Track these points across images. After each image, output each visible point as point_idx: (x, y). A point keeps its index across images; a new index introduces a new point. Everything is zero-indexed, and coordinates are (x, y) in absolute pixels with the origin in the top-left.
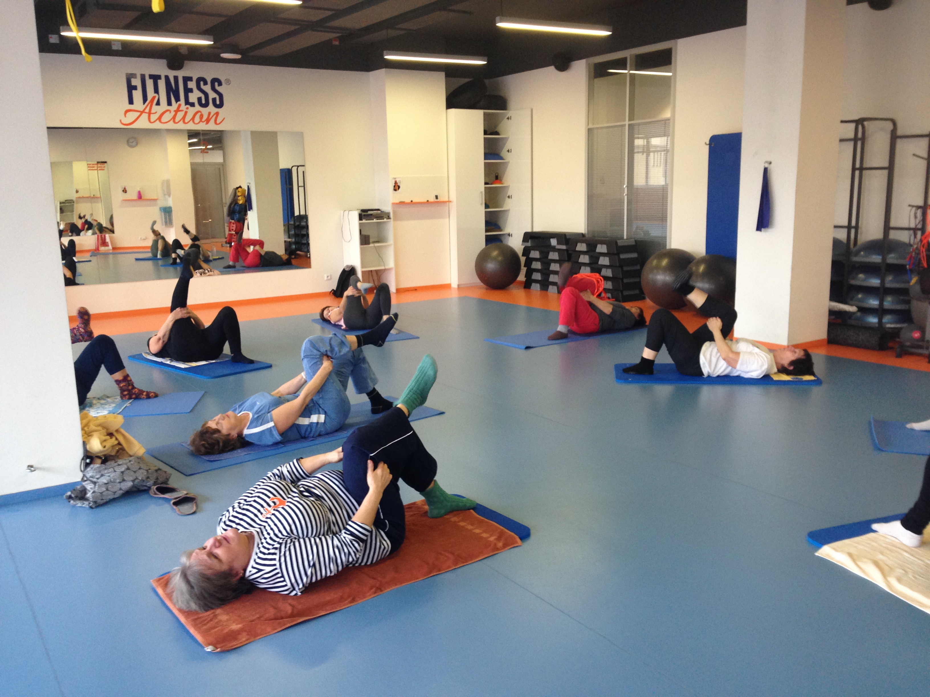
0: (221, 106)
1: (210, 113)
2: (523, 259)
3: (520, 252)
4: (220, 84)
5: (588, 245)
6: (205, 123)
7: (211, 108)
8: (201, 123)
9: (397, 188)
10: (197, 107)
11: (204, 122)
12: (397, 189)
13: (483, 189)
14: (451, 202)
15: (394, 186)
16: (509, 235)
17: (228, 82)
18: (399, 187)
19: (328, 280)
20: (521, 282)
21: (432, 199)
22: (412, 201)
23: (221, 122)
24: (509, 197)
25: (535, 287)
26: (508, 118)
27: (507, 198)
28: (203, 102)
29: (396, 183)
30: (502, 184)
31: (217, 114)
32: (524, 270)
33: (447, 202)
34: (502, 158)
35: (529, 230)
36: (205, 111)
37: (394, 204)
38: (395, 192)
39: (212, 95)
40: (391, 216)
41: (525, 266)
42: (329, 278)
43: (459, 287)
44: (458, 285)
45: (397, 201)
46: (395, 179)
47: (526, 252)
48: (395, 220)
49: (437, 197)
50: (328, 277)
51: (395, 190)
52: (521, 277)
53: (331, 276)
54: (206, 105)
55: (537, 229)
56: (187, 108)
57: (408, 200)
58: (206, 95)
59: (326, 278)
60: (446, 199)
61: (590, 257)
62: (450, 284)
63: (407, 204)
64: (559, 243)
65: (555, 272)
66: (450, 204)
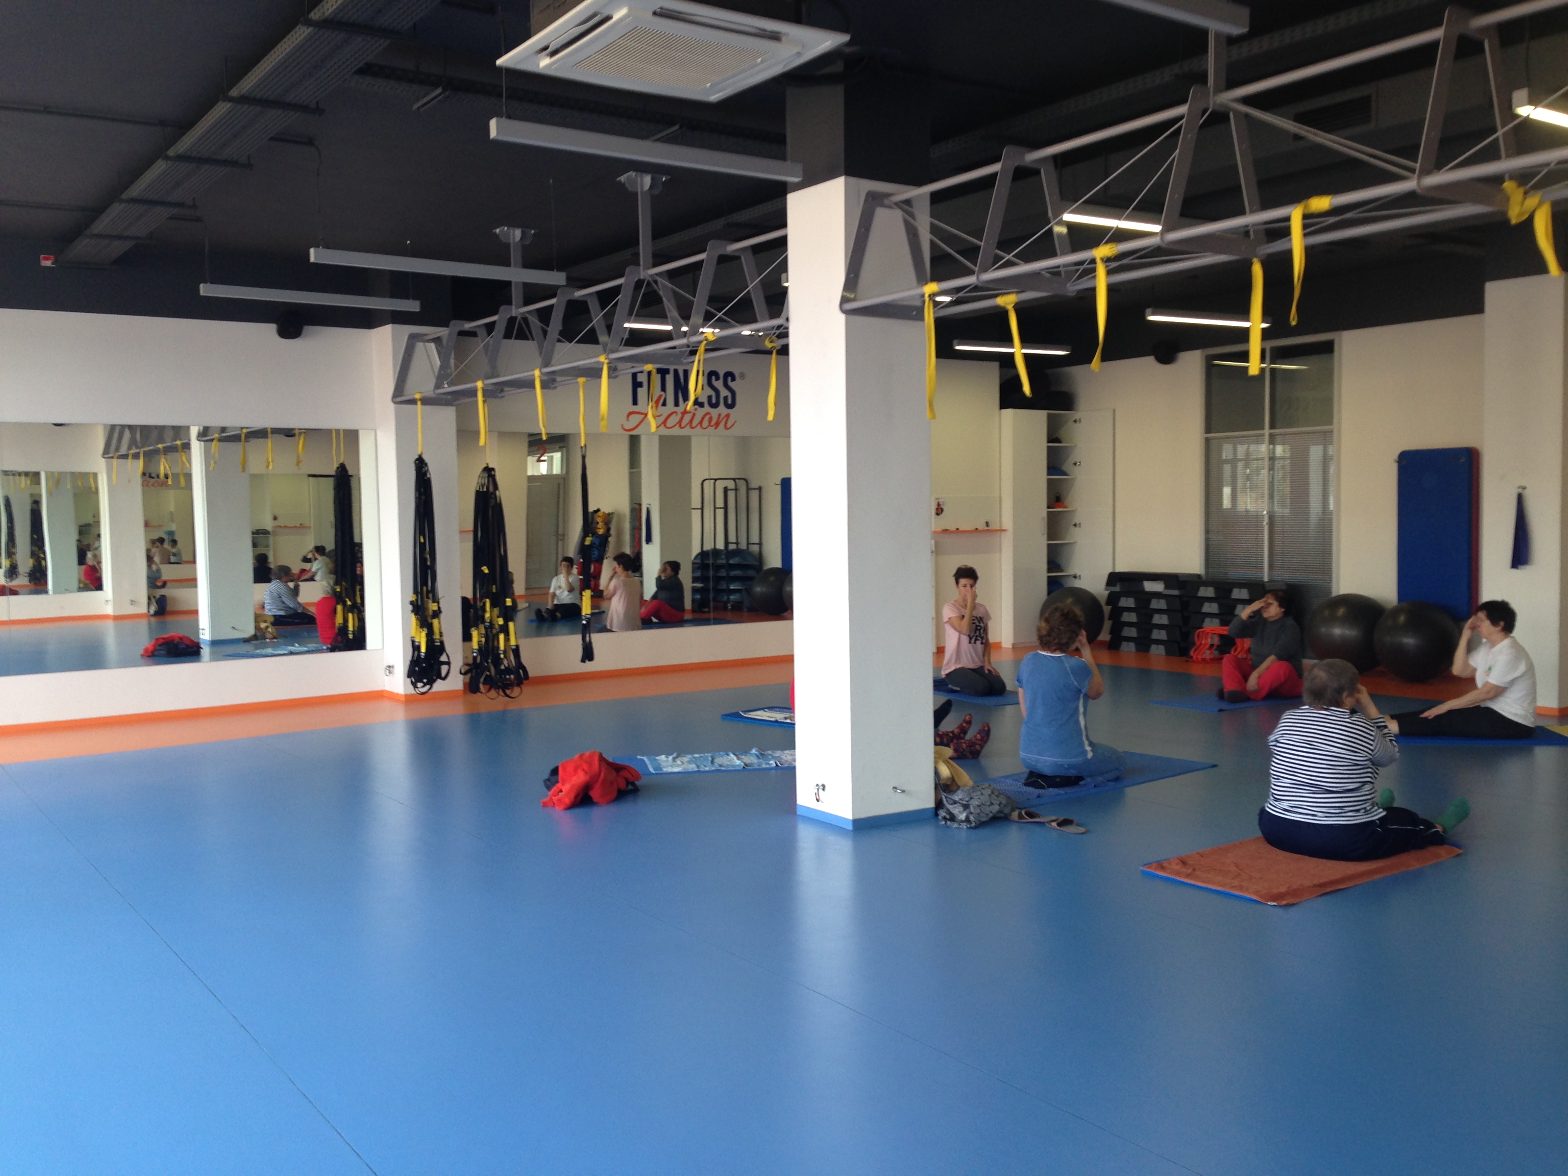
1: (720, 415)
2: (1107, 609)
3: (1103, 601)
4: (733, 379)
5: (1217, 589)
6: (714, 427)
7: (722, 409)
8: (710, 427)
9: (940, 511)
10: (707, 408)
11: (712, 426)
12: (940, 513)
13: (1045, 515)
14: (1004, 530)
15: (937, 509)
16: (1075, 577)
17: (743, 376)
18: (942, 510)
20: (1103, 641)
21: (982, 526)
22: (957, 529)
23: (731, 427)
24: (1075, 525)
25: (1128, 648)
26: (1075, 421)
27: (1072, 527)
28: (714, 401)
29: (939, 505)
30: (1066, 508)
31: (728, 416)
32: (1107, 625)
33: (997, 530)
34: (1066, 474)
35: (1111, 571)
36: (715, 412)
37: (935, 532)
38: (937, 516)
39: (724, 392)
41: (1110, 619)
43: (1015, 647)
44: (1013, 644)
45: (940, 529)
46: (938, 499)
47: (1112, 599)
48: (937, 555)
49: (987, 524)
51: (938, 514)
52: (1105, 634)
54: (714, 406)
55: (1119, 569)
56: (696, 410)
57: (953, 528)
58: (717, 392)
60: (998, 528)
61: (1221, 606)
62: (1000, 643)
63: (952, 532)
64: (1166, 588)
65: (1160, 627)
66: (1003, 533)
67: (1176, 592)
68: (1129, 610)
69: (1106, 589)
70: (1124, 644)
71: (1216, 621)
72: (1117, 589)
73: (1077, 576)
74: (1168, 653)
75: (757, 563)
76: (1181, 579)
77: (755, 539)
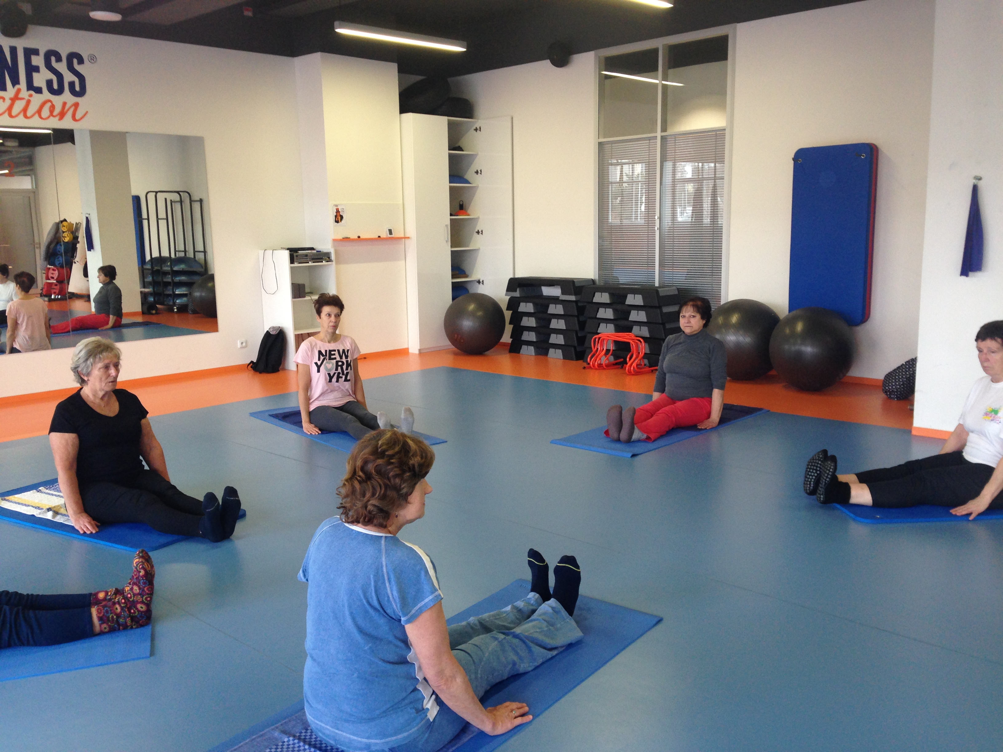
0: (82, 93)
1: (65, 104)
2: (508, 314)
3: (504, 306)
4: (81, 61)
5: (612, 295)
6: (58, 118)
7: (67, 96)
8: (51, 118)
9: (339, 218)
10: (46, 95)
11: (54, 116)
12: (339, 220)
13: (448, 223)
14: (409, 238)
15: (336, 216)
16: (479, 282)
17: (93, 59)
18: (342, 217)
19: (242, 348)
20: (505, 344)
21: (385, 234)
22: (359, 237)
23: (81, 118)
24: (478, 232)
25: (528, 351)
26: (476, 130)
27: (476, 234)
28: (55, 86)
29: (338, 211)
30: (469, 215)
31: (76, 105)
32: (509, 329)
33: (402, 238)
34: (467, 182)
35: (512, 276)
36: (58, 101)
37: (334, 240)
38: (336, 223)
39: (68, 77)
40: (333, 257)
41: (510, 323)
42: (244, 344)
43: (422, 353)
44: (420, 350)
45: (340, 237)
46: (337, 206)
47: (513, 304)
48: (338, 263)
49: (390, 232)
50: (242, 343)
51: (337, 222)
52: (506, 338)
53: (246, 342)
54: (59, 92)
55: (520, 274)
56: (31, 96)
57: (354, 236)
58: (60, 77)
59: (239, 345)
60: (403, 236)
61: (615, 311)
62: (408, 349)
63: (353, 240)
64: (563, 293)
65: (557, 331)
66: (407, 240)
67: (573, 298)
68: (528, 314)
69: (506, 295)
70: (524, 347)
71: (611, 327)
72: (517, 294)
73: (481, 281)
74: (566, 357)
75: (203, 270)
76: (577, 285)
77: (200, 247)
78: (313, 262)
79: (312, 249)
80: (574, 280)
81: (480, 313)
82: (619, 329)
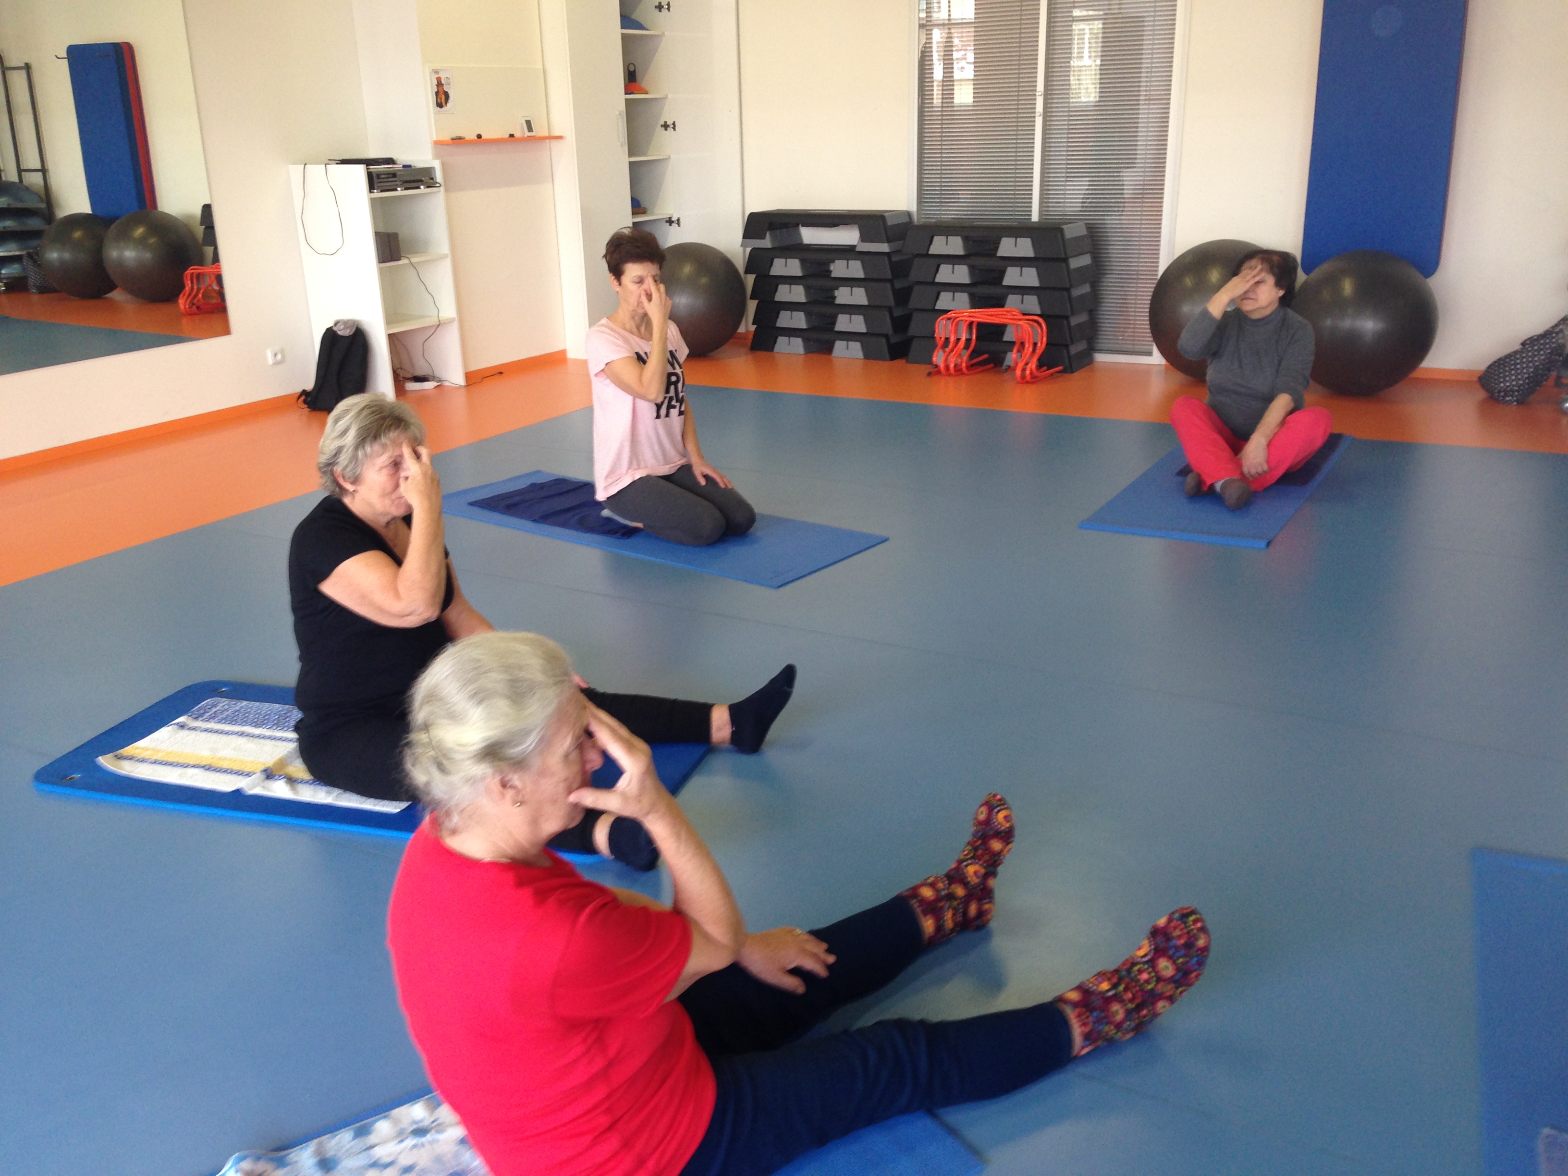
2: (748, 280)
5: (968, 240)
9: (443, 97)
12: (443, 101)
13: (622, 107)
14: (557, 137)
15: (437, 93)
16: (670, 221)
19: (276, 364)
20: (744, 336)
21: (520, 131)
22: (479, 136)
24: (665, 126)
25: (790, 348)
27: (662, 130)
29: (439, 84)
30: (647, 92)
32: (751, 307)
33: (545, 138)
34: (643, 26)
35: (747, 210)
37: (437, 143)
38: (438, 109)
40: (439, 177)
41: (754, 297)
42: (279, 357)
45: (446, 136)
46: (437, 72)
47: (758, 261)
48: (447, 190)
49: (528, 124)
50: (276, 355)
51: (440, 105)
52: (747, 326)
53: (282, 352)
55: (762, 207)
57: (471, 136)
59: (270, 361)
60: (547, 134)
61: (972, 269)
62: (563, 352)
63: (470, 142)
64: (864, 238)
65: (851, 309)
66: (555, 144)
67: (884, 247)
68: (790, 280)
69: (743, 245)
70: (782, 341)
71: (963, 298)
72: (766, 243)
73: (676, 219)
74: (869, 355)
75: (43, 205)
76: (890, 223)
77: (31, 160)
78: (406, 189)
79: (390, 161)
80: (886, 214)
81: (704, 280)
82: (977, 302)
